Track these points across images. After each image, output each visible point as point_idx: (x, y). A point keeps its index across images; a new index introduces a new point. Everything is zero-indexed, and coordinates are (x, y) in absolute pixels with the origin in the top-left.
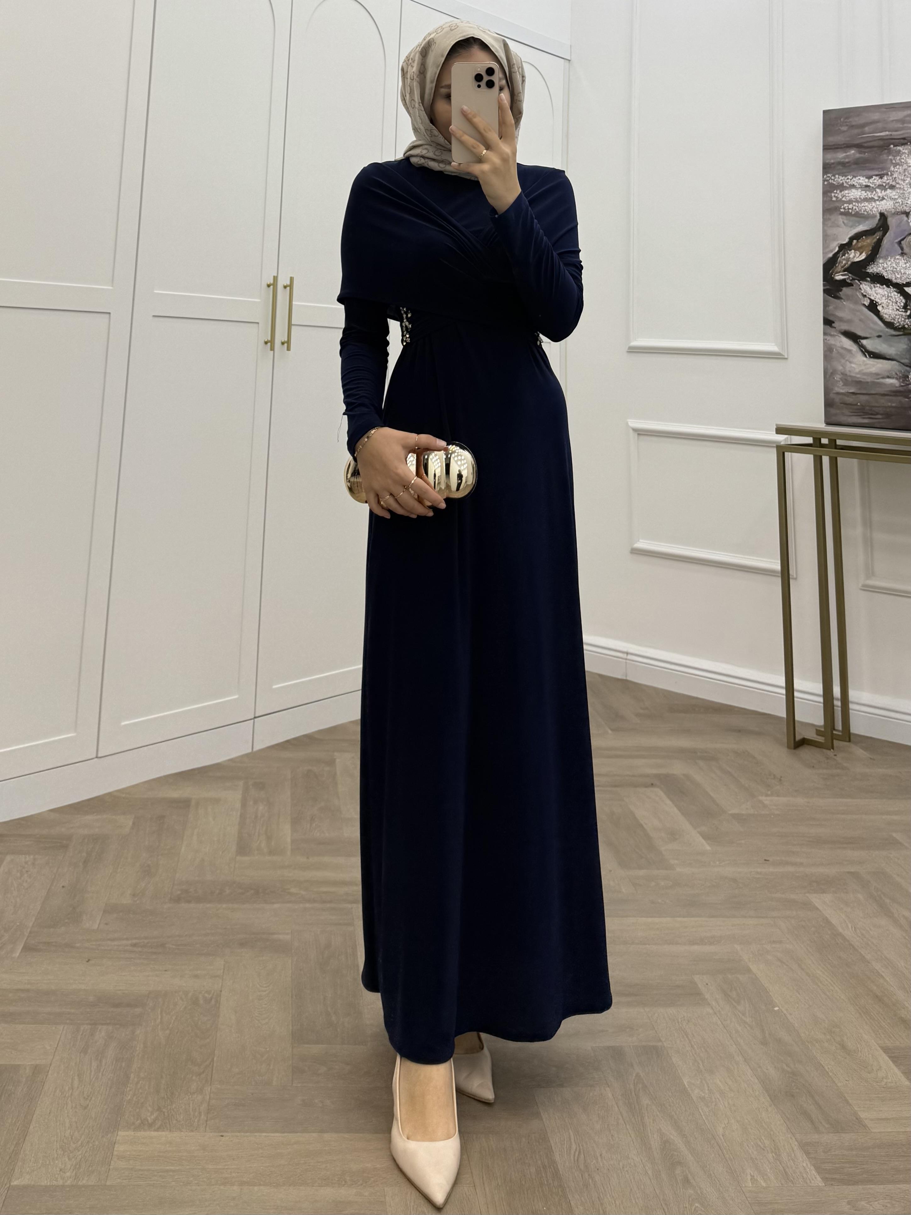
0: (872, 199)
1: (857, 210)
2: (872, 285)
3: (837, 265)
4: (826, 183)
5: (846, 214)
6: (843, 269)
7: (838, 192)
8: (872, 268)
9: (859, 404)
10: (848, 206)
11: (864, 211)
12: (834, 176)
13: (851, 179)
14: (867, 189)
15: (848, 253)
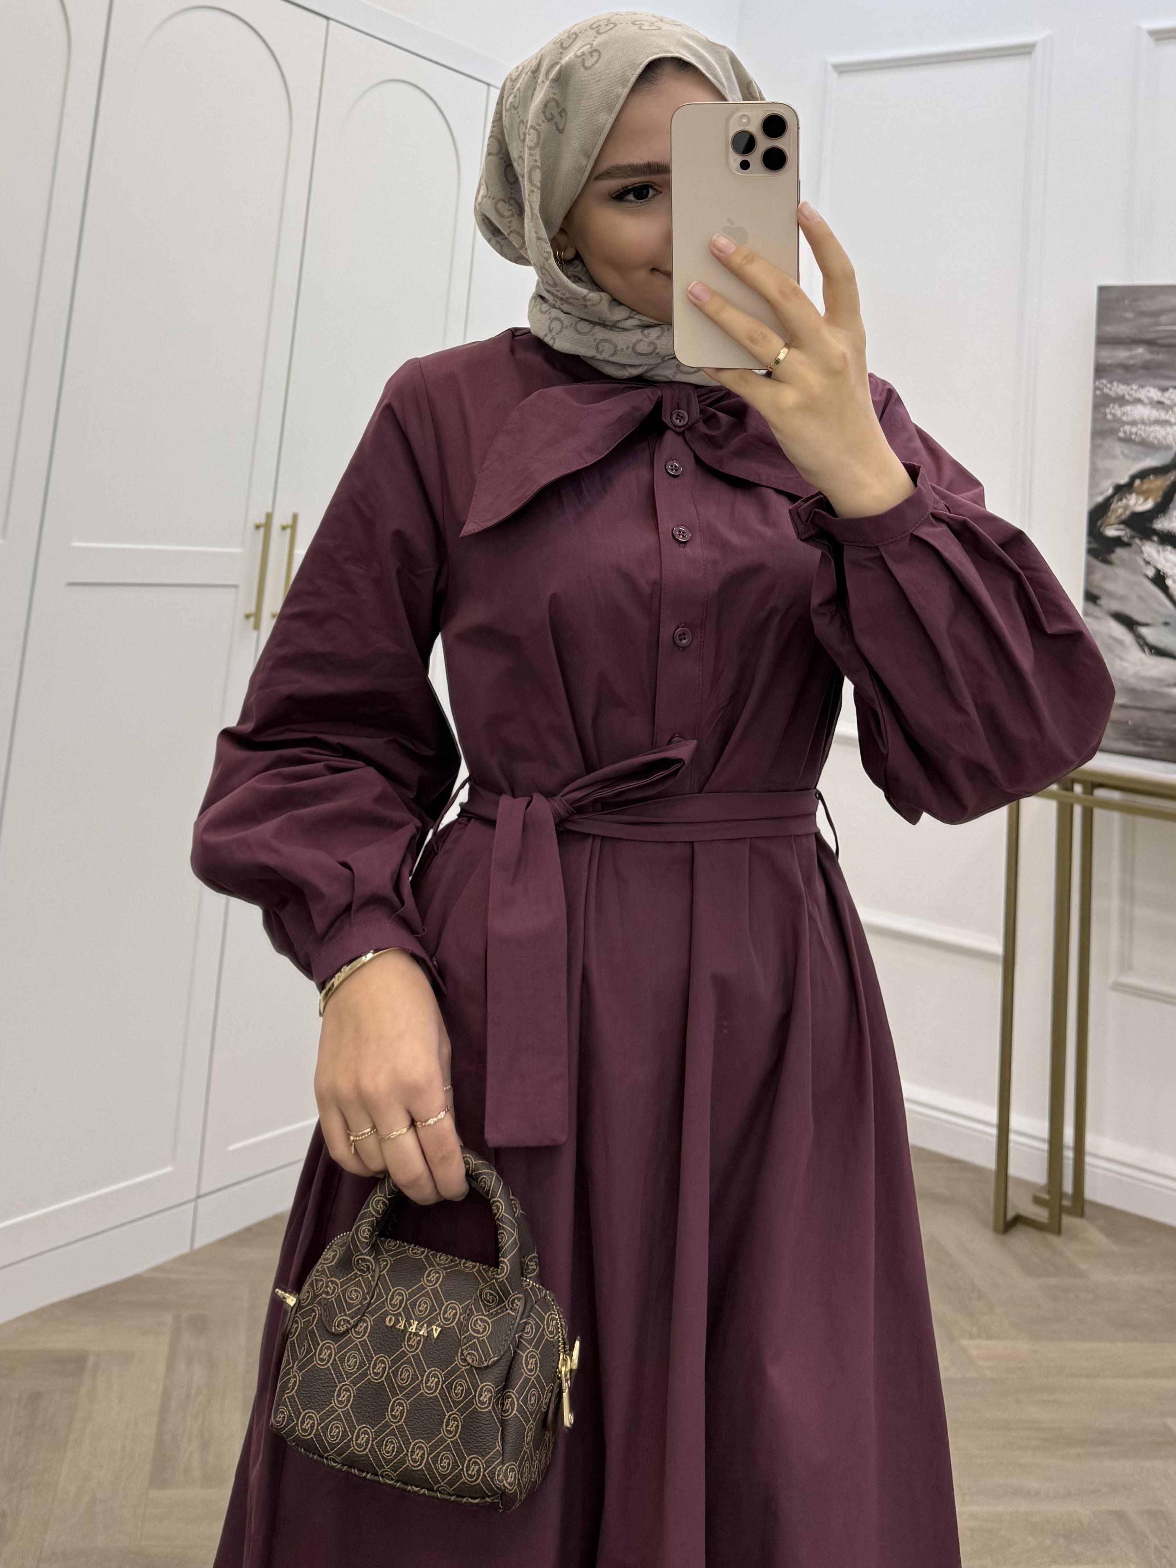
0: (1165, 423)
1: (1144, 435)
2: (1160, 548)
3: (1109, 513)
4: (1098, 392)
5: (1127, 440)
6: (1117, 521)
7: (1116, 406)
8: (1161, 523)
9: (1130, 722)
10: (1130, 432)
11: (1153, 438)
12: (1111, 382)
13: (1136, 391)
14: (1160, 406)
15: (1126, 498)
